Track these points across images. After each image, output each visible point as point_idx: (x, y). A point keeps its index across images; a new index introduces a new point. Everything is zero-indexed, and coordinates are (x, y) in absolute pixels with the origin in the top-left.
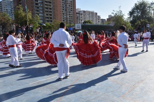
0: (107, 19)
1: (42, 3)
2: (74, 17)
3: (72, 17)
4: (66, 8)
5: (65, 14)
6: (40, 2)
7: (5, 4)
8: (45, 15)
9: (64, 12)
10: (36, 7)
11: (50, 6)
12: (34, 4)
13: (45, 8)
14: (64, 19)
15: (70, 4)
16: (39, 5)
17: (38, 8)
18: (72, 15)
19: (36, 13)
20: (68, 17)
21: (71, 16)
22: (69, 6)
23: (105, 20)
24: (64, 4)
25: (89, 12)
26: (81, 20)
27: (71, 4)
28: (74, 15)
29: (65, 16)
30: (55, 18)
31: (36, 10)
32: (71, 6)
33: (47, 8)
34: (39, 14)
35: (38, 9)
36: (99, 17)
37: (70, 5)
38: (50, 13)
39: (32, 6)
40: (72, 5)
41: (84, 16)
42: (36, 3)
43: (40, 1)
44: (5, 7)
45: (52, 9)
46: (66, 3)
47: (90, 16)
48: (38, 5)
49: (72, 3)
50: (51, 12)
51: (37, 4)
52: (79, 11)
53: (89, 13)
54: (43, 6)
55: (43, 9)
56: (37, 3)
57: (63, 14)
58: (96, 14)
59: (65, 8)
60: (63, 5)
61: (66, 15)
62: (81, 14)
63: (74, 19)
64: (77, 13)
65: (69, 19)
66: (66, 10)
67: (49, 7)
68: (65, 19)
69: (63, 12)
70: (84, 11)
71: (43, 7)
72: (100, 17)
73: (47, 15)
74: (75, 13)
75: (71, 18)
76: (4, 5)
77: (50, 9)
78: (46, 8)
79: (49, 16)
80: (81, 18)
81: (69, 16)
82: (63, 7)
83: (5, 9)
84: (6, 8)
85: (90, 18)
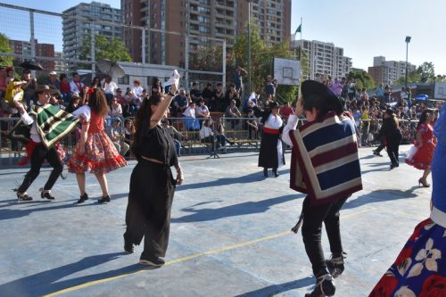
0: (370, 68)
1: (208, 13)
4: (263, 30)
6: (201, 12)
10: (191, 24)
12: (188, 16)
13: (214, 30)
15: (274, 19)
16: (200, 19)
17: (196, 27)
22: (273, 25)
24: (257, 19)
25: (320, 45)
27: (278, 20)
32: (278, 27)
33: (220, 30)
35: (197, 32)
36: (348, 61)
37: (276, 23)
39: (181, 23)
40: (281, 23)
42: (191, 14)
43: (202, 9)
45: (235, 33)
46: (263, 17)
47: (321, 59)
48: (197, 19)
49: (281, 17)
51: (194, 17)
53: (320, 50)
54: (210, 24)
55: (209, 32)
56: (195, 12)
58: (341, 51)
67: (226, 26)
70: (306, 43)
71: (209, 27)
72: (351, 63)
78: (217, 28)
85: (321, 63)
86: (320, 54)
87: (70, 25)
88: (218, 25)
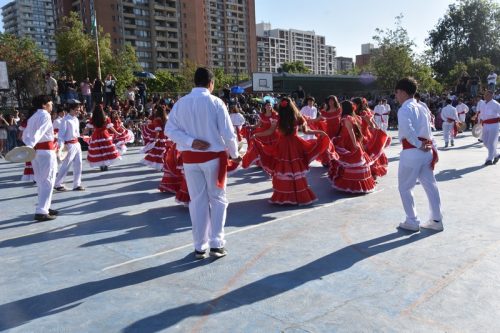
0: (357, 57)
1: (147, 5)
2: (249, 51)
3: (242, 50)
4: (223, 21)
5: (220, 42)
6: (138, 4)
7: (26, 10)
8: (156, 44)
9: (216, 34)
10: (126, 18)
11: (172, 14)
12: (121, 9)
13: (154, 23)
14: (216, 56)
15: (235, 7)
16: (137, 12)
17: (132, 21)
18: (243, 44)
19: (127, 40)
20: (230, 50)
21: (240, 47)
22: (234, 14)
23: (351, 60)
24: (215, 8)
25: (298, 34)
26: (273, 60)
27: (240, 9)
28: (249, 44)
29: (220, 49)
30: (187, 56)
31: (126, 29)
32: (241, 16)
33: (161, 23)
34: (137, 43)
35: (133, 27)
36: (330, 50)
37: (238, 12)
38: (172, 40)
39: (114, 17)
40: (244, 12)
41: (283, 46)
42: (124, 7)
44: (26, 21)
45: (179, 25)
46: (222, 6)
47: (301, 49)
48: (132, 13)
49: (243, 5)
50: (174, 34)
51: (129, 10)
52: (265, 33)
53: (299, 39)
54: (149, 17)
55: (149, 27)
56: (130, 5)
57: (215, 41)
58: (322, 40)
59: (219, 21)
60: (213, 12)
61: (224, 46)
62: (273, 41)
63: (249, 58)
64: (259, 39)
65: (231, 59)
66: (223, 28)
67: (168, 18)
68: (220, 56)
69: (213, 33)
70: (282, 33)
71: (148, 20)
72: (334, 52)
73: (162, 44)
74: (253, 40)
75: (239, 54)
76: (25, 13)
77: (173, 25)
78: (157, 21)
79: (167, 48)
80: (273, 54)
81: (235, 50)
82: (214, 19)
83: (26, 28)
84: (29, 23)
85: (301, 53)
86: (298, 44)
87: (12, 22)
88: (157, 18)
